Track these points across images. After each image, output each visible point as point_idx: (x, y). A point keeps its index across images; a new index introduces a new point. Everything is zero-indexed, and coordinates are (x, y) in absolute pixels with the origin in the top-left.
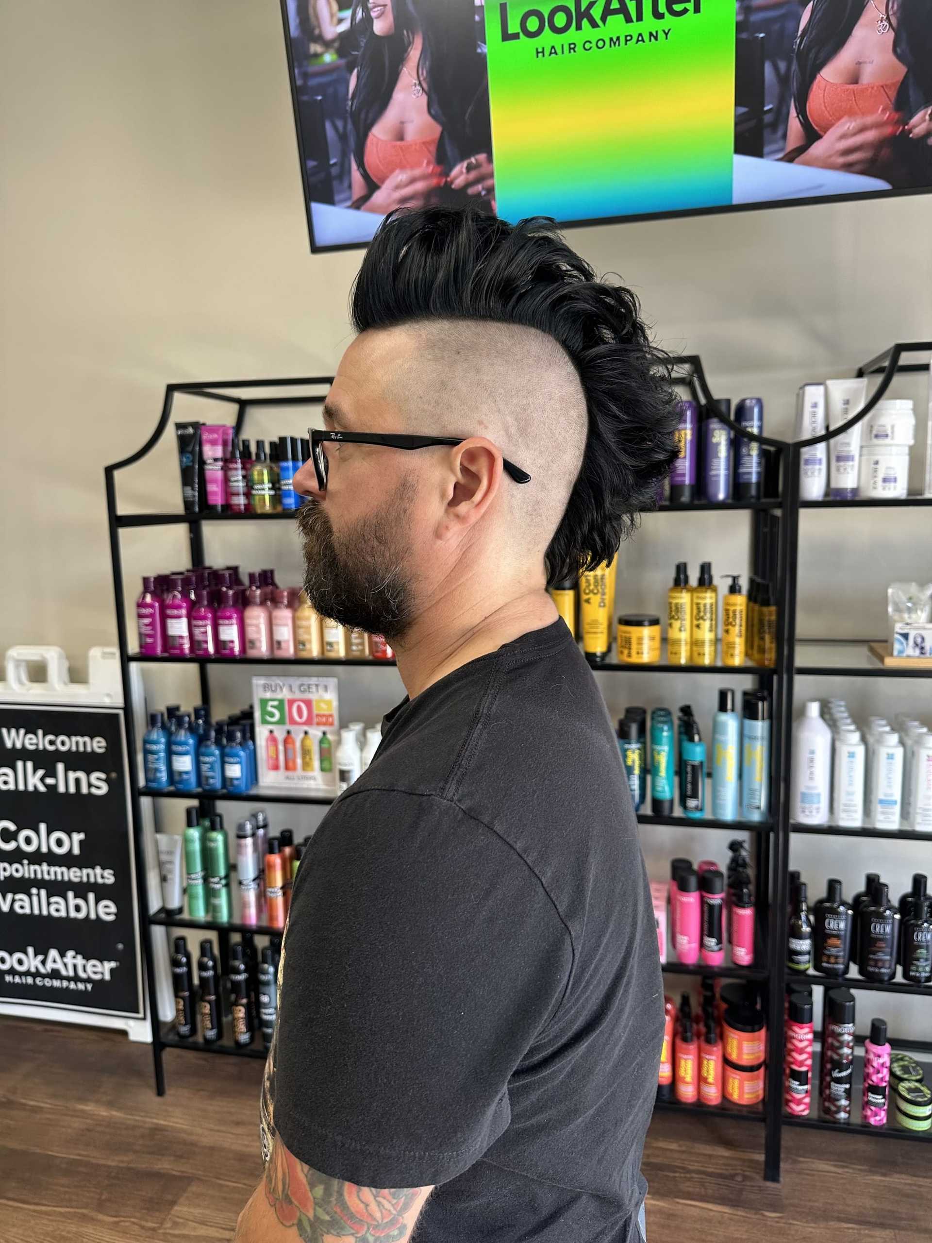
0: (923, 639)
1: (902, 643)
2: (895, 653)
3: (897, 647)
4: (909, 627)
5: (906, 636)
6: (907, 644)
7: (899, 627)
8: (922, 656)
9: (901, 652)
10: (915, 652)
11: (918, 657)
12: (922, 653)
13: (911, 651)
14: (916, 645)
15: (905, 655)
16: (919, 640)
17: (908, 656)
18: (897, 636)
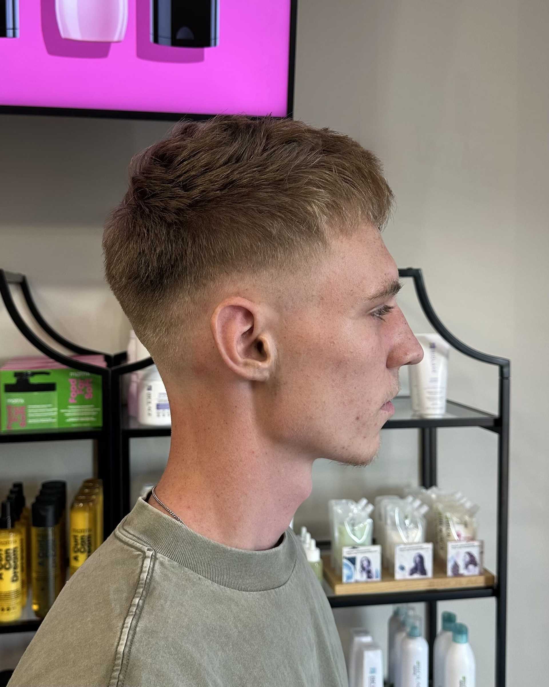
0: (369, 562)
1: (350, 568)
2: (344, 579)
3: (345, 572)
4: (355, 551)
5: (353, 560)
6: (355, 568)
7: (346, 552)
8: (369, 580)
9: (349, 577)
10: (362, 576)
11: (367, 582)
12: (369, 577)
13: (359, 576)
14: (363, 568)
15: (353, 580)
16: (365, 564)
17: (357, 582)
18: (345, 561)
